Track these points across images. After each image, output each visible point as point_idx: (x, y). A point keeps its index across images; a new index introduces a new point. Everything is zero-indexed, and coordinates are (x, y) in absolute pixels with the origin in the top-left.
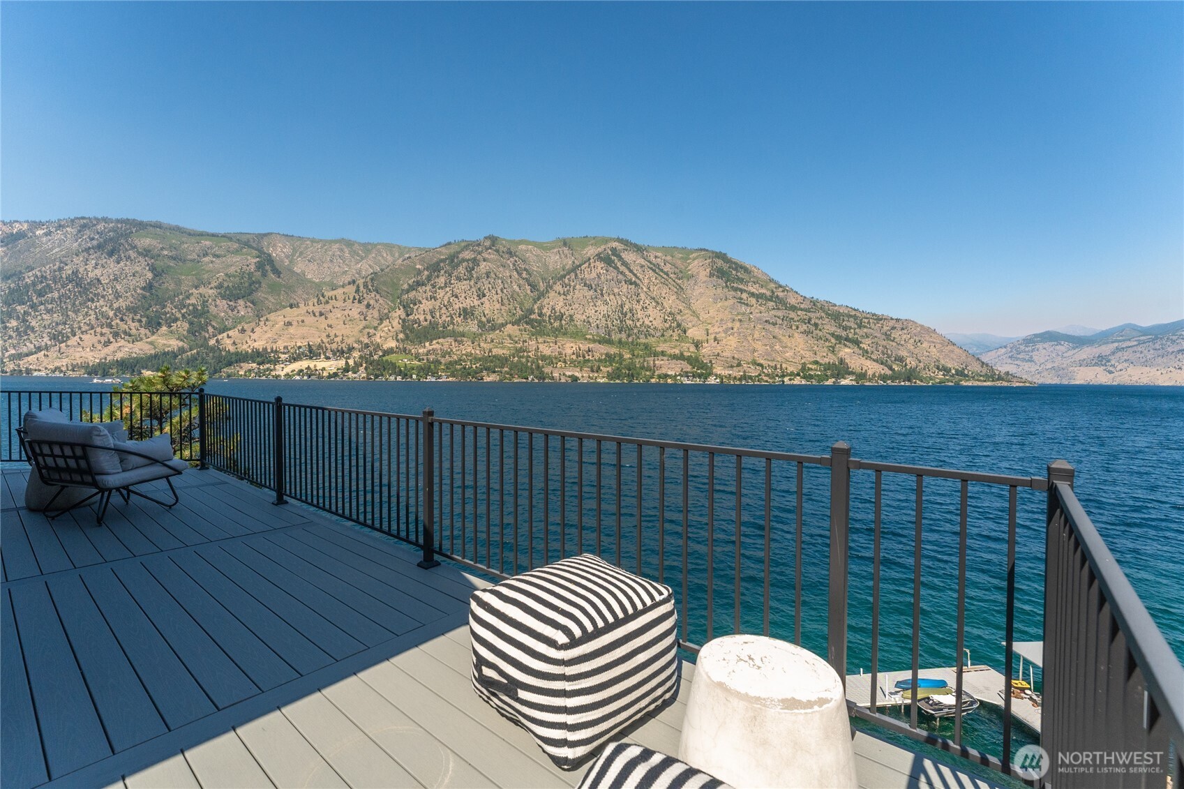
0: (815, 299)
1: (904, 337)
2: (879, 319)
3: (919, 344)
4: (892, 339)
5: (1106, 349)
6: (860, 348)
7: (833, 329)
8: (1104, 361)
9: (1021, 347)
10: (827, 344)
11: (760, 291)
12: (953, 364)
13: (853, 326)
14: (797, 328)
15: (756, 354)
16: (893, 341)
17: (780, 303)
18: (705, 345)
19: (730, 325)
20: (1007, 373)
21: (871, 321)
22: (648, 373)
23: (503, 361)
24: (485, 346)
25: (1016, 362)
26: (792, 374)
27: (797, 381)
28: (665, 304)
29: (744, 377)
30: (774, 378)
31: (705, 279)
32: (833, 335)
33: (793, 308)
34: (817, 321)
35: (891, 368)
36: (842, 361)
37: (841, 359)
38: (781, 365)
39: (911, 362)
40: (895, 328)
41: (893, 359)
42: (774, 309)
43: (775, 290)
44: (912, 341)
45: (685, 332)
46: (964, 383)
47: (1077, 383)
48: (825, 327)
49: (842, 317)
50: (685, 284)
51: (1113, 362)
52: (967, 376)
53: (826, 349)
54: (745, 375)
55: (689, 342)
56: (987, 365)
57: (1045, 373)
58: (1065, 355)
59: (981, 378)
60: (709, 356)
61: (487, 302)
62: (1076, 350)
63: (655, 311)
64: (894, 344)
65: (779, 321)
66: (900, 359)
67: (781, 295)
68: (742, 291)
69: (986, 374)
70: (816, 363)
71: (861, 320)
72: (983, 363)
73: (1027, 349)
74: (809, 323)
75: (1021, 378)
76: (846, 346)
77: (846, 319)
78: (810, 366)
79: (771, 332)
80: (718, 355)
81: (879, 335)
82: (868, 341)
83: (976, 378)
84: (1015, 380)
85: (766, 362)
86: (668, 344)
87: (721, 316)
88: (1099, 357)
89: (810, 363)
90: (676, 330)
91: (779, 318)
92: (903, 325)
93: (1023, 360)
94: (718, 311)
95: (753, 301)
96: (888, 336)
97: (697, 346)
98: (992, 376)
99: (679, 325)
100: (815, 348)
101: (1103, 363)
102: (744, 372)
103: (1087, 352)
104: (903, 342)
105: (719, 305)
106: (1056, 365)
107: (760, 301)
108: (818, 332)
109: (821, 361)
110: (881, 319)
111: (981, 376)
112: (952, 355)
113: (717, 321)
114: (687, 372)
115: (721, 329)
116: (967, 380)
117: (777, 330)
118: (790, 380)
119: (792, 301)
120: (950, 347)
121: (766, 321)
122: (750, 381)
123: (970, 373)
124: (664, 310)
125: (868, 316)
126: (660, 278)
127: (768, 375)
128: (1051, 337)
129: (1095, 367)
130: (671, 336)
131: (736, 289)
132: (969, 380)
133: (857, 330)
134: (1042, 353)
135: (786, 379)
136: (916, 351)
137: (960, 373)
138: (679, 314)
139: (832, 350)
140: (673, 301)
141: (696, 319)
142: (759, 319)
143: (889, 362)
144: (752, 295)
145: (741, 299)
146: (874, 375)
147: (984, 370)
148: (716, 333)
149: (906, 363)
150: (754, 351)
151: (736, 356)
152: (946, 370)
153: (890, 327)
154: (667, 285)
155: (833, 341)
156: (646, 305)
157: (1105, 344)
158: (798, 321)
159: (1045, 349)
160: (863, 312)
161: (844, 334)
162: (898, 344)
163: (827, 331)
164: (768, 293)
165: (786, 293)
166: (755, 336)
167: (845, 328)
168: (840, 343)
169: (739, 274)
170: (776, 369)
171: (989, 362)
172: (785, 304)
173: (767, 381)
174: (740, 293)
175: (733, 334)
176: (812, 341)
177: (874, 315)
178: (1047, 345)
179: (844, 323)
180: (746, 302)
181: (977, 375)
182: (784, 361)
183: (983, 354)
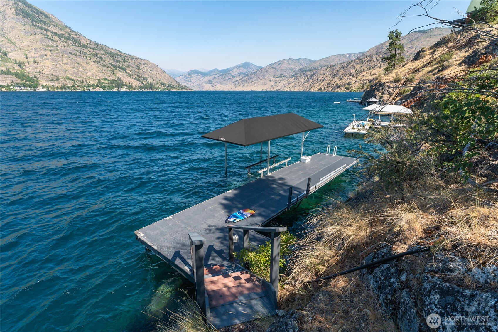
0: (97, 43)
1: (145, 68)
2: (133, 58)
3: (152, 72)
4: (140, 69)
5: (211, 78)
6: (127, 73)
7: (111, 61)
8: (211, 82)
9: (187, 76)
10: (109, 69)
11: (61, 33)
12: (167, 82)
13: (121, 60)
14: (91, 59)
15: (67, 73)
17: (76, 42)
18: (27, 65)
19: (44, 53)
20: (185, 86)
21: (129, 58)
25: (186, 82)
26: (93, 85)
27: (98, 89)
29: (63, 87)
30: (83, 87)
32: (111, 64)
33: (85, 46)
34: (101, 56)
35: (142, 83)
36: (119, 79)
38: (86, 80)
39: (150, 81)
40: (141, 63)
42: (73, 45)
43: (70, 33)
44: (149, 70)
45: (6, 55)
46: (171, 90)
47: (205, 90)
48: (106, 60)
49: (114, 55)
51: (213, 83)
52: (172, 87)
53: (110, 72)
54: (64, 86)
55: (12, 63)
56: (178, 83)
57: (195, 87)
58: (200, 79)
59: (177, 88)
60: (33, 73)
62: (203, 78)
64: (142, 71)
65: (78, 54)
66: (146, 79)
67: (75, 37)
68: (47, 30)
70: (106, 79)
71: (124, 57)
74: (97, 56)
75: (190, 88)
76: (119, 71)
77: (116, 56)
78: (103, 81)
79: (74, 60)
80: (40, 72)
81: (134, 66)
82: (130, 69)
84: (188, 88)
85: (76, 78)
87: (34, 46)
88: (210, 80)
89: (103, 80)
91: (77, 51)
92: (144, 62)
93: (188, 81)
94: (31, 42)
95: (57, 38)
96: (138, 68)
97: (20, 66)
98: (180, 87)
100: (103, 71)
102: (63, 84)
103: (206, 79)
104: (145, 71)
105: (31, 38)
106: (198, 83)
107: (62, 39)
108: (103, 62)
109: (108, 79)
110: (134, 58)
112: (165, 78)
113: (32, 49)
114: (17, 84)
115: (36, 55)
116: (173, 89)
117: (78, 59)
118: (94, 89)
119: (84, 42)
120: (164, 74)
121: (70, 53)
122: (68, 89)
125: (127, 56)
127: (79, 86)
128: (196, 72)
129: (209, 84)
131: (41, 28)
133: (123, 63)
134: (194, 78)
135: (91, 88)
136: (151, 75)
137: (169, 86)
139: (113, 73)
141: (13, 46)
142: (64, 51)
143: (141, 80)
144: (55, 34)
145: (48, 36)
146: (136, 86)
147: (178, 85)
148: (34, 57)
149: (148, 81)
150: (66, 71)
151: (54, 74)
152: (164, 85)
153: (138, 63)
155: (112, 67)
158: (90, 55)
160: (124, 53)
161: (117, 64)
163: (108, 62)
164: (66, 35)
165: (78, 36)
166: (64, 62)
167: (117, 61)
168: (116, 69)
169: (41, 18)
170: (83, 82)
171: (179, 81)
172: (79, 43)
173: (79, 89)
174: (45, 31)
175: (48, 59)
176: (101, 67)
177: (130, 55)
178: (195, 75)
179: (116, 59)
180: (51, 38)
181: (175, 87)
182: (87, 78)
183: (176, 78)
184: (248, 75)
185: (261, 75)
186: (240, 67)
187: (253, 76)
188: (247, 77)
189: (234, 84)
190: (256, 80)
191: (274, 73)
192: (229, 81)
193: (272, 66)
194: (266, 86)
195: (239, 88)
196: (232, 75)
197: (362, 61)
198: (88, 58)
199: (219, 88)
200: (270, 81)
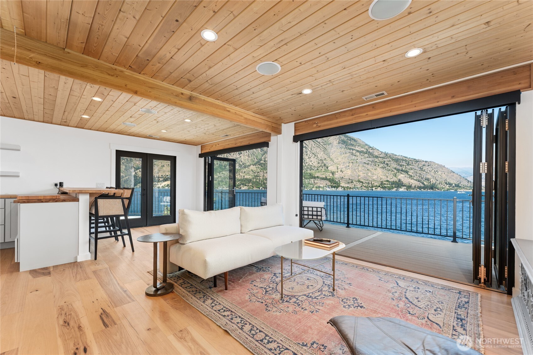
0: (387, 152)
1: (429, 169)
2: (417, 161)
3: (437, 172)
4: (423, 170)
6: (408, 175)
7: (395, 166)
10: (393, 173)
11: (361, 150)
12: (454, 181)
13: (405, 164)
14: (379, 166)
16: (424, 171)
17: (371, 154)
18: (336, 173)
19: (348, 165)
21: (413, 162)
22: (311, 186)
23: (249, 181)
24: (242, 174)
26: (376, 186)
27: (379, 189)
28: (318, 156)
29: (354, 188)
30: (368, 188)
31: (336, 145)
32: (395, 169)
33: (377, 157)
34: (388, 162)
35: (423, 183)
36: (400, 180)
37: (399, 179)
38: (371, 182)
39: (433, 181)
40: (425, 165)
41: (424, 179)
42: (368, 157)
43: (368, 149)
44: (433, 171)
45: (327, 168)
48: (391, 165)
49: (399, 161)
50: (327, 147)
52: (461, 187)
53: (392, 175)
55: (329, 172)
60: (338, 178)
61: (242, 156)
63: (314, 159)
64: (424, 172)
65: (370, 163)
66: (428, 179)
67: (371, 151)
69: (470, 186)
70: (388, 181)
71: (409, 161)
72: (468, 181)
74: (384, 163)
76: (401, 173)
77: (401, 161)
78: (385, 183)
79: (366, 167)
80: (342, 178)
81: (416, 168)
82: (412, 171)
83: (465, 188)
85: (364, 181)
86: (320, 173)
87: (343, 161)
89: (385, 181)
90: (323, 167)
91: (370, 161)
92: (429, 164)
94: (342, 159)
95: (358, 154)
96: (421, 169)
97: (333, 174)
99: (325, 165)
100: (387, 174)
102: (355, 185)
104: (429, 172)
105: (343, 156)
107: (361, 154)
108: (388, 167)
109: (390, 181)
110: (418, 161)
111: (468, 187)
112: (453, 178)
113: (342, 163)
114: (328, 185)
115: (343, 167)
116: (461, 189)
117: (369, 167)
118: (376, 189)
119: (376, 153)
120: (452, 174)
121: (364, 163)
122: (357, 189)
123: (462, 185)
124: (318, 159)
125: (412, 160)
126: (316, 145)
127: (365, 187)
130: (321, 169)
131: (350, 149)
132: (462, 189)
133: (407, 166)
135: (374, 188)
136: (435, 176)
137: (457, 186)
138: (325, 160)
139: (395, 175)
140: (322, 155)
141: (332, 162)
142: (361, 162)
143: (422, 181)
144: (358, 151)
145: (353, 153)
146: (415, 187)
148: (341, 168)
149: (430, 181)
150: (359, 176)
151: (350, 178)
152: (450, 184)
153: (422, 165)
154: (319, 148)
155: (395, 171)
156: (310, 156)
158: (379, 163)
160: (409, 158)
161: (400, 168)
162: (426, 173)
163: (393, 167)
164: (365, 150)
165: (373, 150)
166: (359, 169)
167: (401, 166)
168: (399, 172)
169: (351, 142)
170: (369, 184)
172: (373, 155)
173: (365, 189)
174: (352, 151)
175: (349, 169)
176: (385, 172)
177: (415, 159)
179: (400, 163)
180: (355, 154)
182: (372, 180)
183: (468, 177)
198: (377, 165)
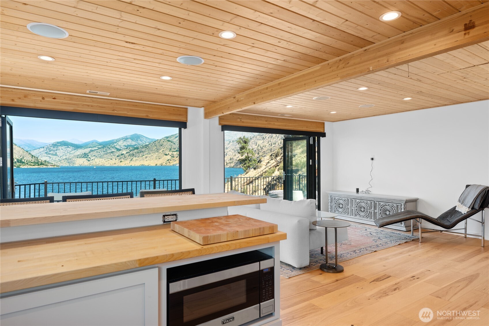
5: (87, 151)
8: (86, 156)
9: (51, 148)
12: (16, 156)
20: (45, 161)
25: (49, 156)
46: (22, 167)
47: (76, 165)
51: (89, 156)
52: (24, 163)
56: (35, 157)
57: (63, 161)
58: (71, 152)
59: (32, 164)
62: (75, 151)
69: (34, 162)
72: (33, 156)
73: (54, 149)
75: (52, 164)
84: (49, 164)
88: (84, 154)
93: (52, 154)
98: (38, 163)
101: (86, 157)
103: (80, 152)
106: (67, 157)
111: (32, 163)
123: (26, 161)
128: (64, 144)
129: (83, 158)
132: (25, 166)
134: (61, 151)
137: (20, 161)
147: (33, 160)
157: (86, 148)
159: (62, 149)
171: (36, 155)
178: (63, 147)
181: (30, 162)
183: (32, 151)
184: (137, 148)
185: (154, 148)
186: (127, 139)
187: (143, 150)
188: (136, 151)
189: (119, 158)
190: (147, 154)
191: (170, 147)
192: (112, 154)
193: (168, 139)
194: (161, 160)
195: (126, 163)
196: (116, 148)
197: (263, 138)
199: (97, 163)
200: (166, 155)
